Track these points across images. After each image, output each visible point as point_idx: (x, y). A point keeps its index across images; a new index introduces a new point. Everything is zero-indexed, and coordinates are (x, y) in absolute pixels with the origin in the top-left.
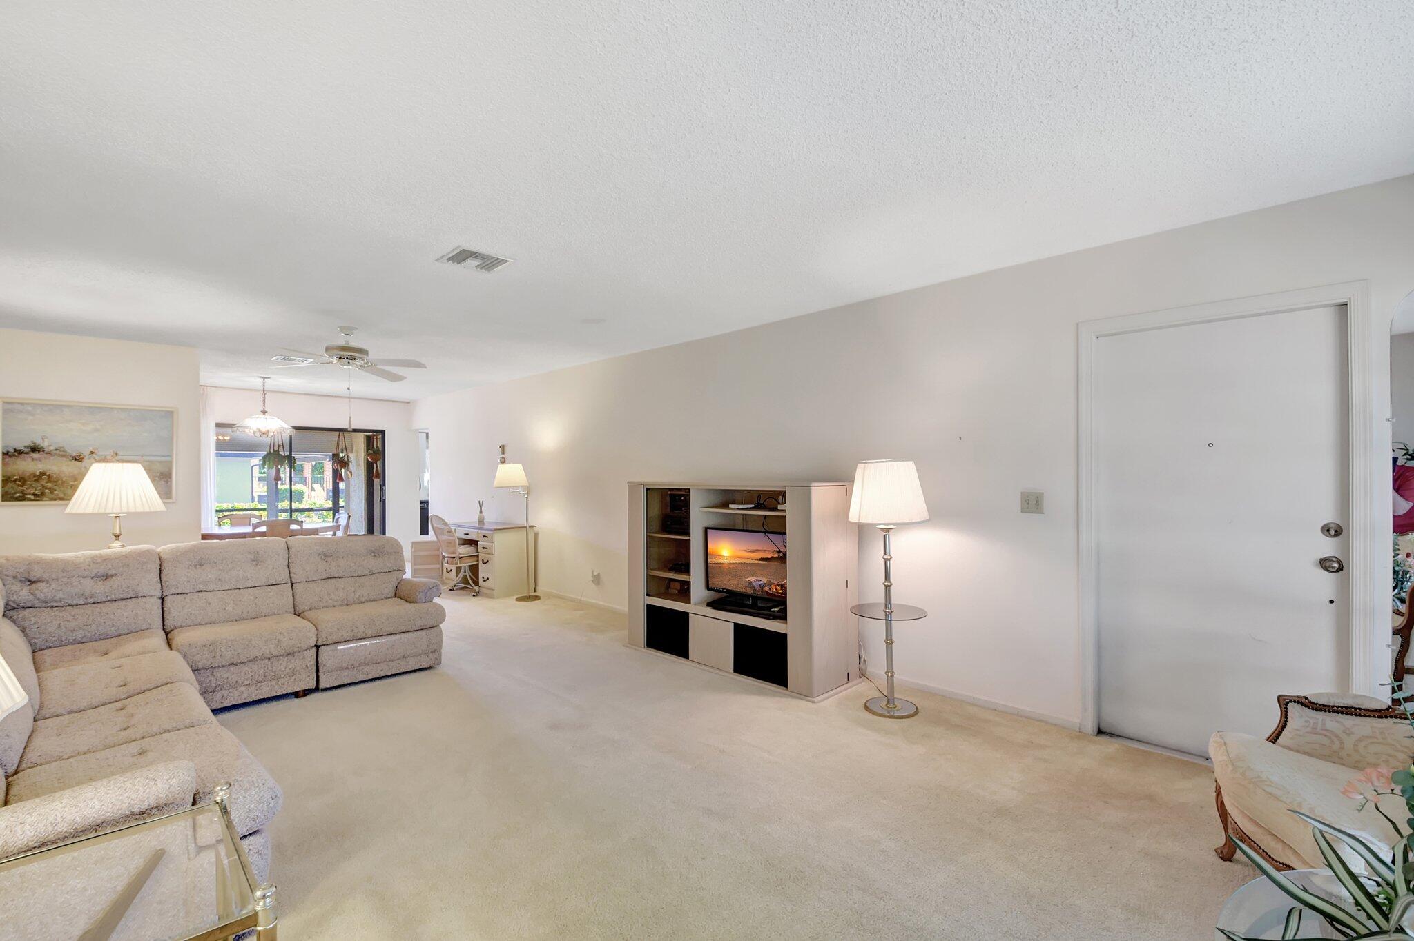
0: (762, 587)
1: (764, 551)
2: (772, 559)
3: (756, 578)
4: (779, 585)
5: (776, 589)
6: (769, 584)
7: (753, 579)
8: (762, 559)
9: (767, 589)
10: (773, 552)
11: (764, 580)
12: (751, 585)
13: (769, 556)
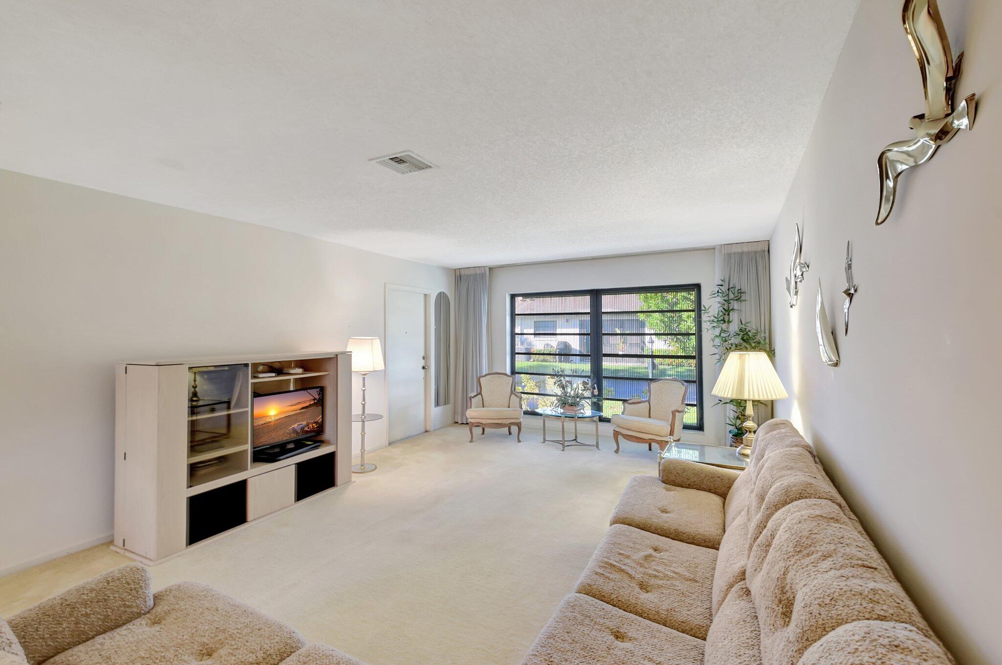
0: (302, 429)
1: (304, 402)
2: (310, 405)
3: (298, 423)
4: (315, 423)
5: (313, 426)
6: (307, 425)
7: (295, 426)
8: (303, 408)
9: (306, 429)
10: (310, 401)
11: (304, 423)
12: (294, 431)
13: (307, 404)
